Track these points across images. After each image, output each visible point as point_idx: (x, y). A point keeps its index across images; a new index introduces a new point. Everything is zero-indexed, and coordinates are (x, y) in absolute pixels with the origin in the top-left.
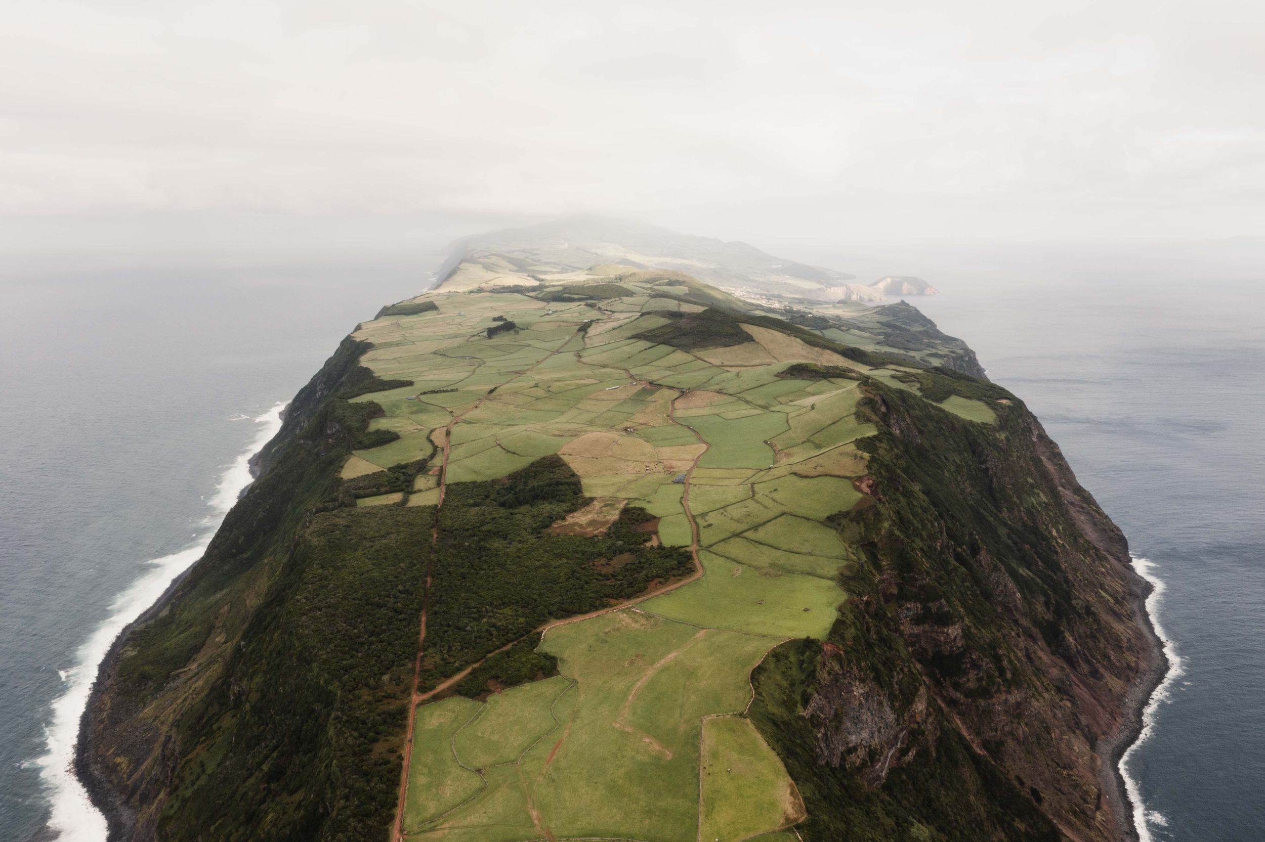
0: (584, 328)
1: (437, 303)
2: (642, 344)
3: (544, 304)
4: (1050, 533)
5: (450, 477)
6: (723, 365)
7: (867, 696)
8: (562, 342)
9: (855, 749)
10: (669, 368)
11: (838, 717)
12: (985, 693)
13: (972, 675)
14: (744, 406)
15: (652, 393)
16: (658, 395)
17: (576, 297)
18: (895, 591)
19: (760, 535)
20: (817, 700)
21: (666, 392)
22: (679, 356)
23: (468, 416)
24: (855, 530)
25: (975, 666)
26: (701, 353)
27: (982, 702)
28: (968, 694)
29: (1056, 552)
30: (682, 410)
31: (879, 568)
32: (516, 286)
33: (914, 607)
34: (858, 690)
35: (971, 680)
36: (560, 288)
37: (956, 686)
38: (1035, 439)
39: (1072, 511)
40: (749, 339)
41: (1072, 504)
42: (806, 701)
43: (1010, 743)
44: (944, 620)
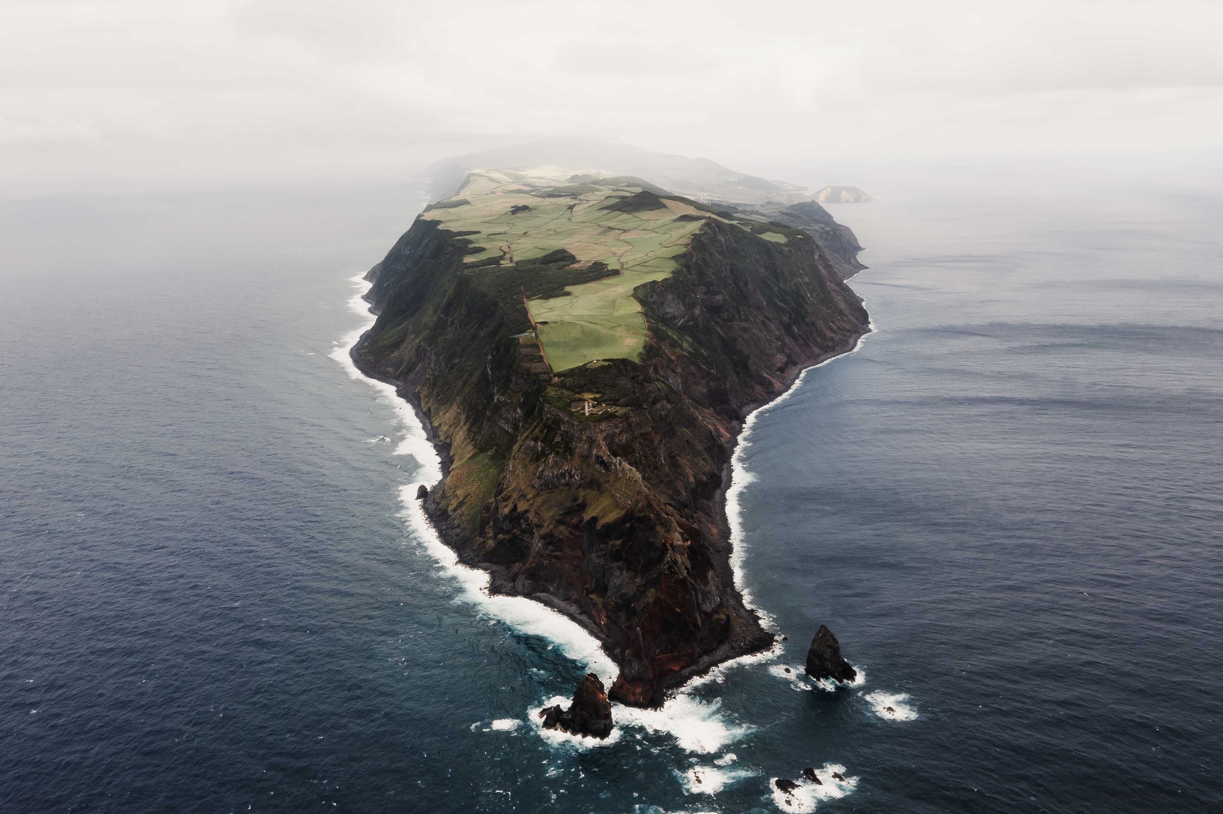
0: (571, 208)
1: (469, 200)
2: (606, 211)
3: (541, 199)
4: (807, 295)
5: (516, 259)
6: (648, 220)
7: (673, 299)
8: (558, 215)
9: (667, 313)
10: (619, 221)
11: (663, 303)
12: (730, 320)
13: (726, 313)
14: (654, 234)
15: (609, 232)
16: (612, 232)
17: (563, 194)
18: (697, 283)
19: (646, 264)
20: (655, 297)
21: (617, 231)
22: (625, 216)
23: (516, 242)
24: (682, 261)
25: (727, 310)
26: (637, 214)
27: (729, 324)
28: (723, 320)
29: (807, 303)
30: (623, 237)
31: (690, 274)
32: (518, 190)
33: (705, 289)
34: (670, 297)
35: (725, 315)
36: (552, 189)
37: (719, 317)
38: (816, 257)
39: (834, 294)
40: (665, 206)
41: (834, 291)
42: (651, 297)
43: (740, 339)
44: (715, 293)
